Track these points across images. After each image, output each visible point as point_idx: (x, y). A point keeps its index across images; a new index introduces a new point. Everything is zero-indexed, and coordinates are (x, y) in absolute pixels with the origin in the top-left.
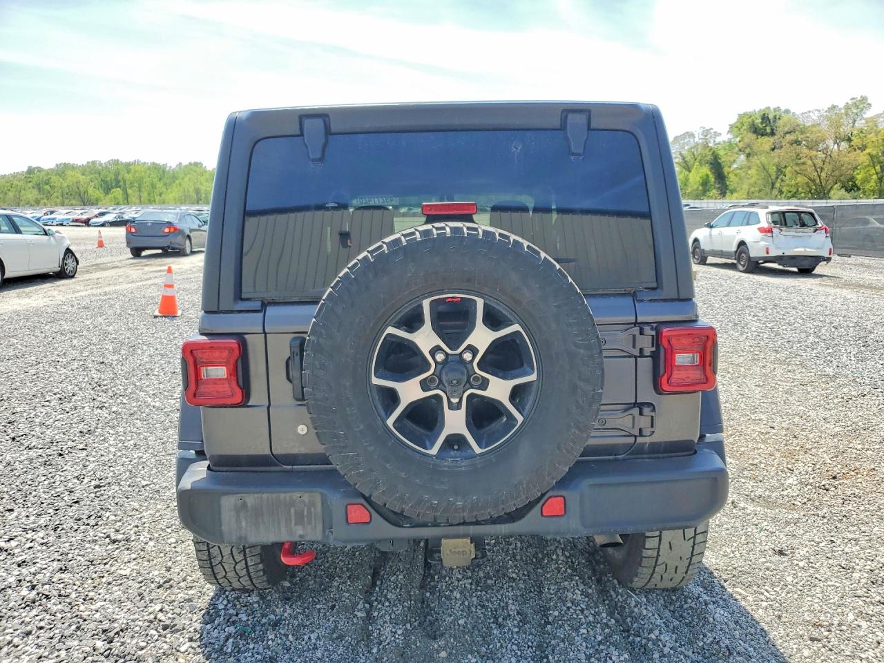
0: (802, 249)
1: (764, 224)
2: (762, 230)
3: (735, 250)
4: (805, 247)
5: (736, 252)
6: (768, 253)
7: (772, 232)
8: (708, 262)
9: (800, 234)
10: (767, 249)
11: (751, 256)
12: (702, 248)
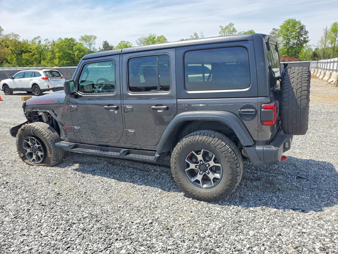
0: (60, 85)
1: (44, 76)
2: (43, 78)
3: (31, 87)
4: (60, 84)
5: (32, 88)
6: (49, 87)
7: (48, 79)
8: (13, 93)
9: (57, 79)
10: (48, 86)
11: (41, 89)
12: (10, 88)
